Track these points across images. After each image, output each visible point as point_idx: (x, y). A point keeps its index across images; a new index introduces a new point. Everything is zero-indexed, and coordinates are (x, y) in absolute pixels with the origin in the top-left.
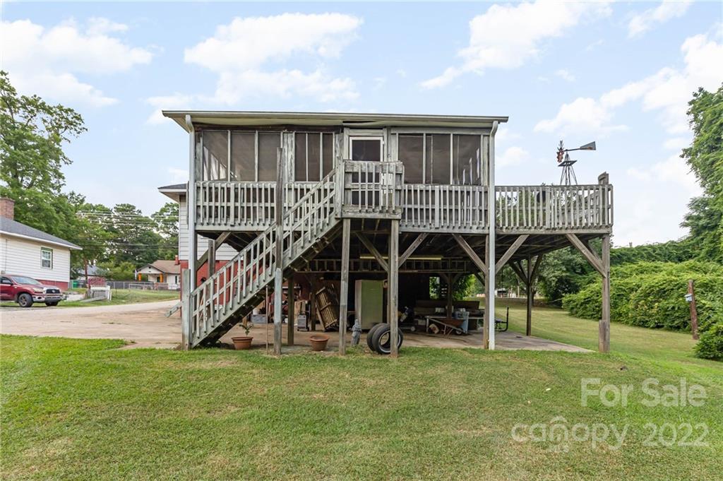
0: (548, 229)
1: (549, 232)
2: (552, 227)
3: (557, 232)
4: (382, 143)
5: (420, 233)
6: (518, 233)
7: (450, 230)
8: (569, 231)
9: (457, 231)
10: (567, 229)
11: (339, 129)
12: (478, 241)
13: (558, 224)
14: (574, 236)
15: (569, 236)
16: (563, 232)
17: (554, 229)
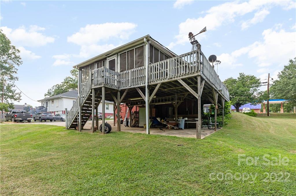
0: (168, 79)
1: (169, 80)
2: (170, 77)
3: (173, 79)
4: (116, 59)
5: (126, 89)
6: (157, 83)
7: (134, 86)
8: (178, 78)
9: (136, 86)
10: (177, 77)
11: (105, 59)
12: (143, 89)
13: (173, 76)
14: (181, 80)
15: (178, 80)
16: (176, 79)
17: (171, 78)
